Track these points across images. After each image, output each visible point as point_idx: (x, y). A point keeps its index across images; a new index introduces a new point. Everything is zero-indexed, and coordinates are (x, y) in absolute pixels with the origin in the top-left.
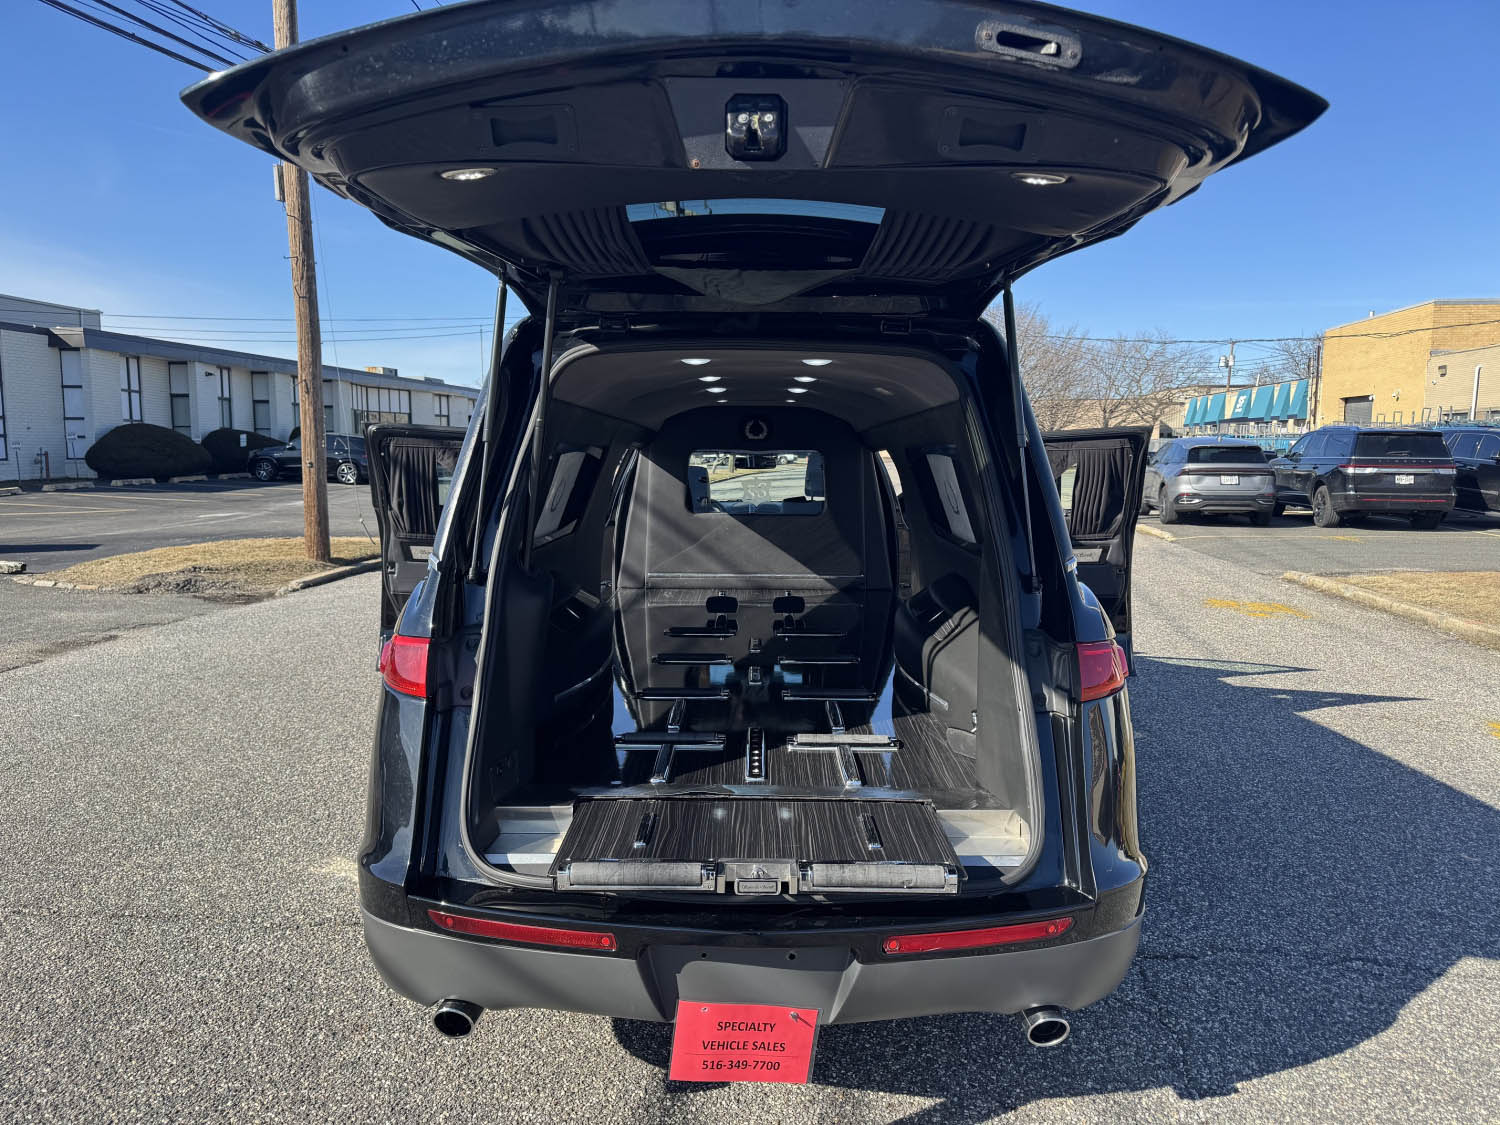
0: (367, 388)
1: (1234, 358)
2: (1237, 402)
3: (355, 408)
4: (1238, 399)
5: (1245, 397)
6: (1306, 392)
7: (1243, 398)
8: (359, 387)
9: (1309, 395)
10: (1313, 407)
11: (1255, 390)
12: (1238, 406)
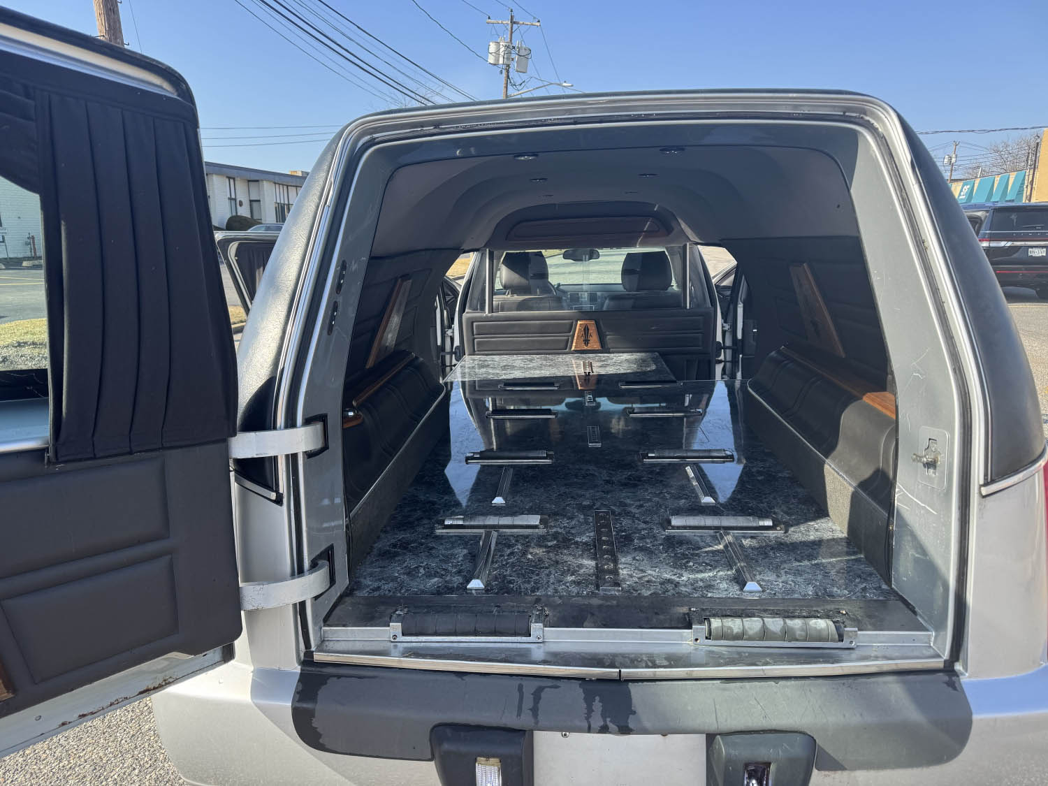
0: (287, 186)
1: (956, 155)
2: (961, 191)
3: (278, 201)
4: (962, 188)
5: (968, 187)
6: (1024, 180)
7: (967, 188)
8: (281, 186)
9: (1026, 184)
10: (1028, 193)
11: (977, 181)
12: (962, 193)
